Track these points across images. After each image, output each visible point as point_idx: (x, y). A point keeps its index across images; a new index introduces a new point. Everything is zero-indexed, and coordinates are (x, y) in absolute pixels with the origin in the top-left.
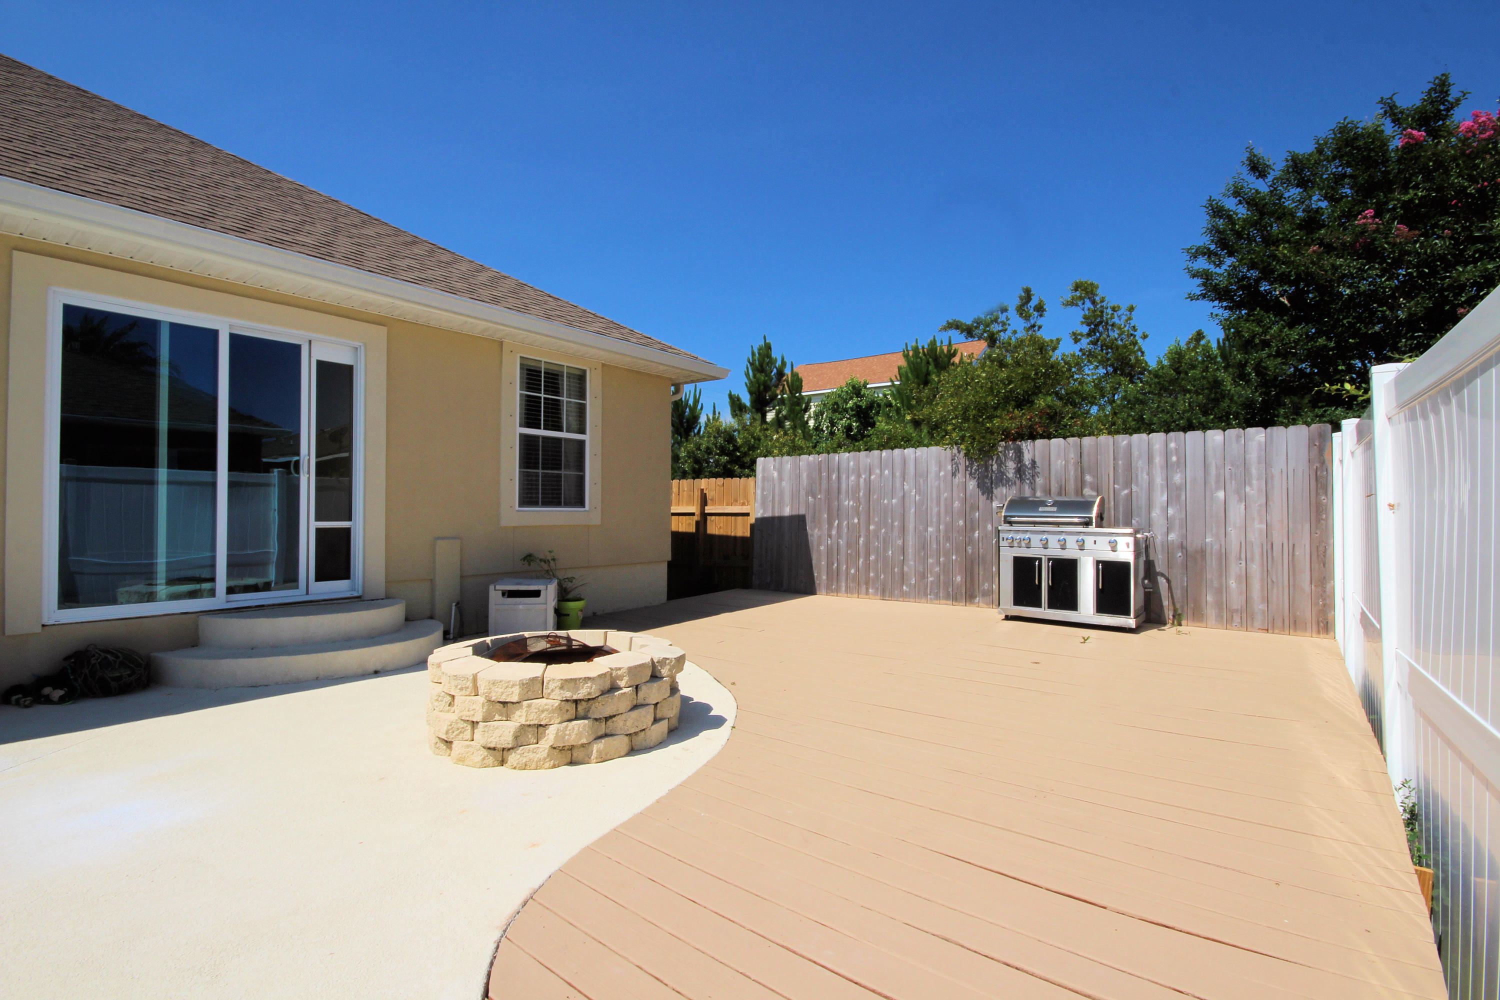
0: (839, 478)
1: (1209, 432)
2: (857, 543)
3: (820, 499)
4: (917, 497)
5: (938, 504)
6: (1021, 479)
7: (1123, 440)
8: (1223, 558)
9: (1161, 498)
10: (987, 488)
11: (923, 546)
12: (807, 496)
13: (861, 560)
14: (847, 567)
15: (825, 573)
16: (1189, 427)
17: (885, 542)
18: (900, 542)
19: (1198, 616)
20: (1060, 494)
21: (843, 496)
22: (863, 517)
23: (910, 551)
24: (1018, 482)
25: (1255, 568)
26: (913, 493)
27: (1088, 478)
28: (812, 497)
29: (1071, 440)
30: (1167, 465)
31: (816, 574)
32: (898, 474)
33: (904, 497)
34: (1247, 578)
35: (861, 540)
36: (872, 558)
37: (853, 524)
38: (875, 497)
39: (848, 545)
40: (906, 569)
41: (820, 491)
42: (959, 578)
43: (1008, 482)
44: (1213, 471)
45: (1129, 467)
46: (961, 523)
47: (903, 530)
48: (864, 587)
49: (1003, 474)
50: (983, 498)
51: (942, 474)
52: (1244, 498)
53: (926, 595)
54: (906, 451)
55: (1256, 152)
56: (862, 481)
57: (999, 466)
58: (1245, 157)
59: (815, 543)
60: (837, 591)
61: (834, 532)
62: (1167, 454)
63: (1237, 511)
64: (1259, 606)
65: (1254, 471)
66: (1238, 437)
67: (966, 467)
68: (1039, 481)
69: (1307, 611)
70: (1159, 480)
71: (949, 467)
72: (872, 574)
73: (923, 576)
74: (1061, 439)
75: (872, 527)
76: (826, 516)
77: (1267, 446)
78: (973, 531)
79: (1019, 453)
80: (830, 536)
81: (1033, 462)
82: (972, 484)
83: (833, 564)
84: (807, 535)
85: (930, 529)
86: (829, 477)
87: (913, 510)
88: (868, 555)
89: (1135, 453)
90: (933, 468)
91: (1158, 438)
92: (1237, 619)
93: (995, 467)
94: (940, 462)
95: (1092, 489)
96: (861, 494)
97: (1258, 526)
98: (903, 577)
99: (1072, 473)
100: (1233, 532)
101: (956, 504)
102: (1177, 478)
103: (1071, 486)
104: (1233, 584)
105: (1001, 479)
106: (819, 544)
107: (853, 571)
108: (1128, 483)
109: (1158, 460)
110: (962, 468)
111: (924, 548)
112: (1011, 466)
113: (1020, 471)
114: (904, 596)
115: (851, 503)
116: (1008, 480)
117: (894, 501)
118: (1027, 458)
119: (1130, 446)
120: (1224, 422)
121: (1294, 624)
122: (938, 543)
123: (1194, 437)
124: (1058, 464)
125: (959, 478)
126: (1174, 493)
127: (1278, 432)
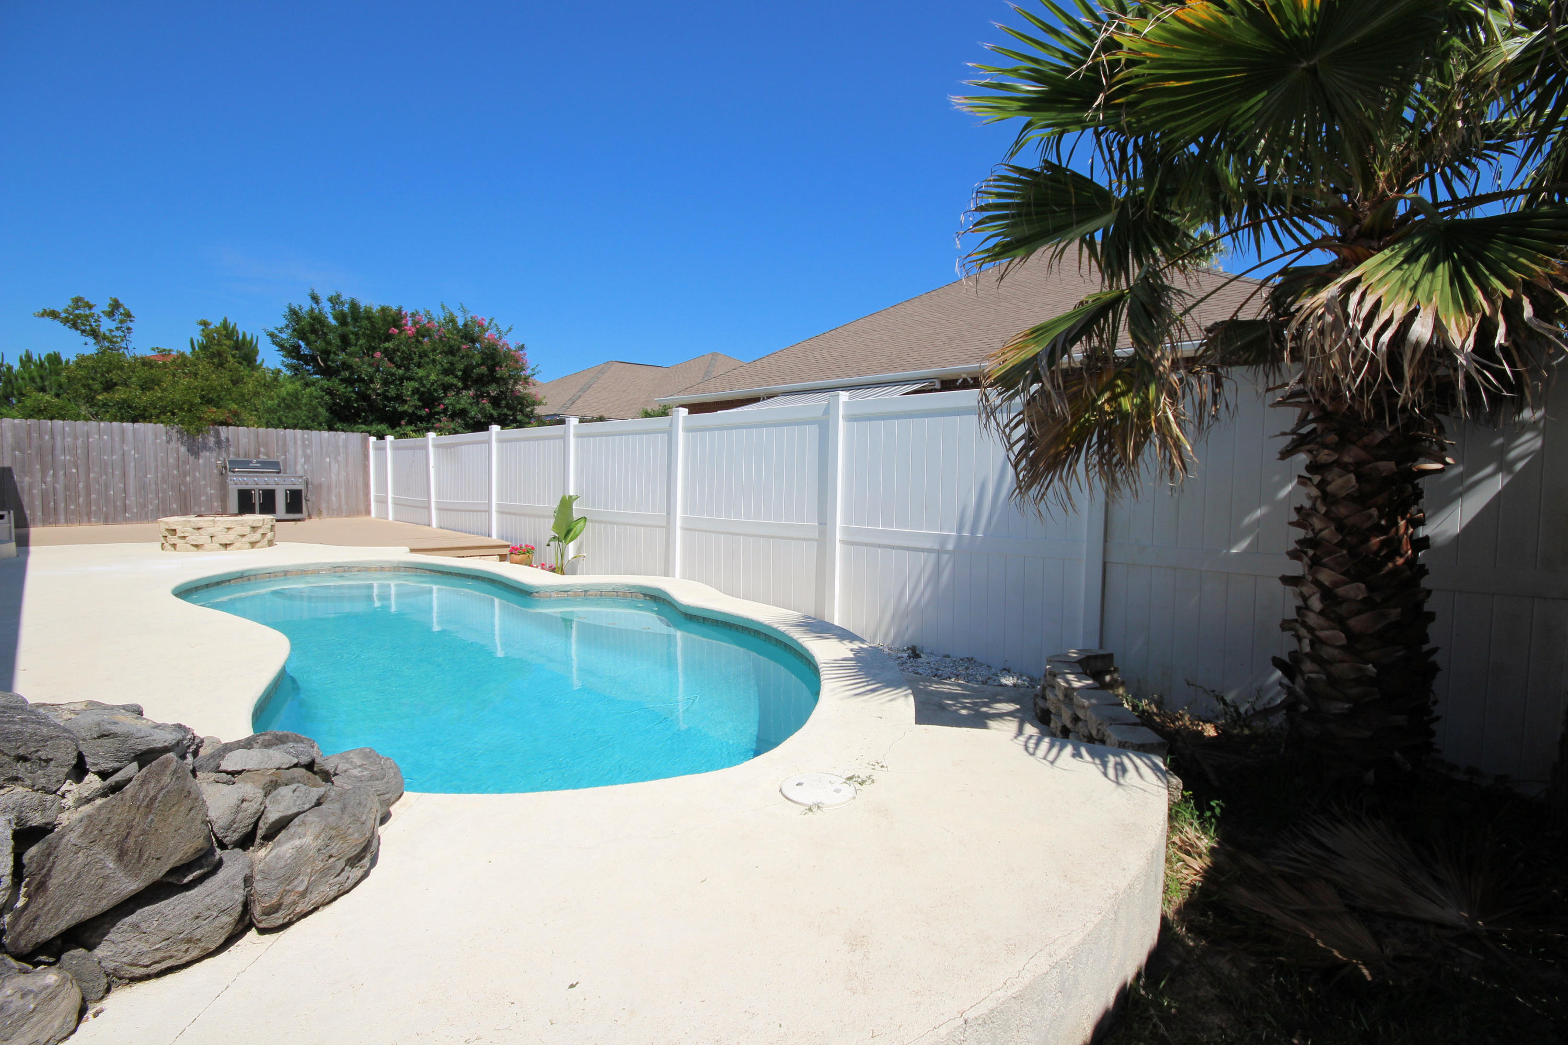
0: (53, 437)
1: (322, 432)
2: (77, 486)
3: (31, 454)
4: (136, 456)
5: (156, 460)
6: (220, 448)
7: (281, 431)
8: (329, 488)
9: (301, 461)
10: (194, 451)
11: (143, 488)
12: (13, 450)
13: (81, 500)
14: (66, 505)
15: (41, 510)
16: (307, 428)
17: (106, 485)
18: (122, 486)
19: (320, 513)
20: (245, 456)
21: (58, 451)
22: (82, 469)
23: (131, 490)
24: (217, 450)
25: (343, 491)
26: (133, 452)
27: (262, 449)
28: (20, 451)
29: (252, 429)
30: (304, 445)
31: (28, 512)
32: (117, 439)
33: (123, 455)
34: (339, 496)
35: (81, 485)
36: (93, 496)
37: (71, 473)
38: (94, 454)
39: (66, 488)
40: (127, 502)
41: (30, 448)
42: (175, 506)
43: (210, 449)
44: (324, 449)
45: (285, 444)
46: (175, 472)
47: (124, 475)
48: (86, 518)
49: (206, 444)
50: (192, 458)
51: (158, 441)
52: (337, 461)
53: (147, 518)
54: (124, 424)
55: (315, 292)
56: (80, 442)
57: (204, 439)
58: (310, 291)
59: (26, 489)
60: (56, 522)
61: (49, 479)
62: (303, 440)
63: (335, 467)
64: (345, 507)
65: (341, 450)
66: (335, 435)
67: (178, 439)
68: (232, 449)
69: (362, 507)
70: (300, 452)
71: (164, 438)
72: (93, 508)
73: (145, 506)
74: (245, 428)
75: (92, 475)
76: (38, 467)
77: (346, 440)
78: (185, 476)
79: (218, 435)
80: (45, 483)
81: (228, 439)
82: (183, 449)
83: (49, 503)
84: (14, 483)
85: (149, 476)
86: (41, 436)
87: (132, 464)
88: (88, 494)
89: (288, 439)
90: (151, 438)
91: (298, 432)
92: (335, 513)
93: (200, 440)
94: (156, 434)
95: (264, 454)
96: (79, 451)
97: (343, 473)
98: (125, 508)
99: (253, 446)
100: (333, 476)
101: (171, 460)
102: (308, 451)
103: (252, 452)
104: (334, 498)
105: (205, 447)
106: (30, 490)
107: (72, 507)
108: (285, 453)
109: (299, 442)
110: (174, 438)
111: (144, 488)
112: (212, 440)
113: (219, 442)
114: (126, 520)
115: (68, 458)
116: (210, 448)
117: (114, 457)
118: (223, 436)
119: (285, 434)
120: (319, 427)
121: (358, 513)
122: (157, 484)
123: (315, 433)
124: (244, 441)
125: (173, 444)
126: (307, 458)
127: (350, 434)
